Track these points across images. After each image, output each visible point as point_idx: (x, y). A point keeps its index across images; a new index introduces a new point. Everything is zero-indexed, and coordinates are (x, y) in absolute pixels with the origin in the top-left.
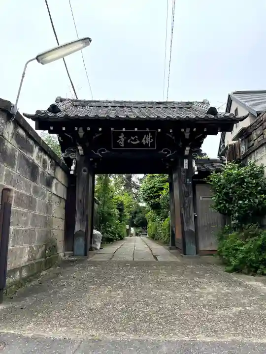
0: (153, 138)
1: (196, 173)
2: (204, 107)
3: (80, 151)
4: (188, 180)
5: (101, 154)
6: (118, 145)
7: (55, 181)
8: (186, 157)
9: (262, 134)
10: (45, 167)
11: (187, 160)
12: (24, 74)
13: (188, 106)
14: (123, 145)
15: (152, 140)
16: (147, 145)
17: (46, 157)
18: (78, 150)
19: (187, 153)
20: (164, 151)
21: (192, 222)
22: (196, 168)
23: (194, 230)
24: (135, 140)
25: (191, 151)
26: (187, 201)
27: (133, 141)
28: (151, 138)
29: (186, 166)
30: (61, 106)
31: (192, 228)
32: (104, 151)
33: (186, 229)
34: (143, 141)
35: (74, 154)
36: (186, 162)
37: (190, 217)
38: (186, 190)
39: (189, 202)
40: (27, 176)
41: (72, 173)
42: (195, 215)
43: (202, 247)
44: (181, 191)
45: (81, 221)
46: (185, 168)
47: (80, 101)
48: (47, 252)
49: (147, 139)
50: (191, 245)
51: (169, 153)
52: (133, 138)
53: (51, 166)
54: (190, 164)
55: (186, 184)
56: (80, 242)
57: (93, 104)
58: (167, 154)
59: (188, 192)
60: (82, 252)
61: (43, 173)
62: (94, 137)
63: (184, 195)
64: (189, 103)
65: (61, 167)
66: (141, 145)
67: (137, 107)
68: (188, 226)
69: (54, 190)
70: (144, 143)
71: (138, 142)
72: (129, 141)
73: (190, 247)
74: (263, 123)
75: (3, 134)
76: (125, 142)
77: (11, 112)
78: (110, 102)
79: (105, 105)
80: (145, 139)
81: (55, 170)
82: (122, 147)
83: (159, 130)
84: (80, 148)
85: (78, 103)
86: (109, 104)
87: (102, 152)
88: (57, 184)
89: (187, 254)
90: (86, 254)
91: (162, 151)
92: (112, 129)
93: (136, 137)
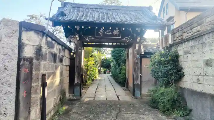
0: (120, 31)
1: (143, 53)
3: (77, 38)
4: (138, 56)
6: (99, 35)
7: (64, 58)
8: (138, 43)
9: (182, 35)
10: (60, 53)
12: (51, 8)
14: (102, 35)
16: (115, 35)
17: (60, 47)
19: (138, 40)
21: (139, 79)
22: (143, 50)
23: (139, 84)
24: (109, 32)
25: (140, 40)
26: (136, 68)
27: (107, 32)
28: (118, 32)
29: (137, 48)
30: (66, 10)
31: (139, 82)
32: (91, 38)
33: (135, 83)
34: (114, 33)
35: (73, 39)
36: (137, 45)
37: (137, 77)
38: (137, 62)
39: (138, 68)
40: (52, 61)
42: (140, 75)
43: (143, 92)
44: (134, 62)
45: (78, 77)
47: (76, 4)
48: (61, 97)
49: (116, 32)
50: (138, 91)
51: (128, 40)
52: (108, 31)
53: (63, 50)
54: (140, 47)
55: (137, 58)
56: (77, 89)
57: (84, 6)
58: (127, 41)
60: (79, 94)
61: (59, 56)
62: (85, 29)
63: (135, 64)
64: (140, 7)
65: (67, 49)
66: (112, 35)
67: (110, 9)
68: (136, 81)
69: (64, 63)
72: (105, 33)
73: (137, 93)
74: (183, 30)
75: (41, 45)
76: (103, 33)
77: (44, 32)
78: (94, 5)
79: (91, 7)
80: (115, 32)
81: (64, 52)
83: (124, 29)
84: (77, 36)
85: (74, 6)
86: (93, 7)
87: (90, 39)
88: (65, 59)
89: (135, 96)
90: (81, 95)
91: (124, 39)
92: (97, 28)
93: (110, 30)
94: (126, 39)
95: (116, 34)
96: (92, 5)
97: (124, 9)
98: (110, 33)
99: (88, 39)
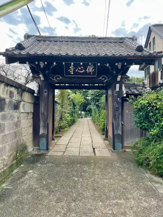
1: (125, 95)
2: (133, 44)
3: (41, 78)
4: (119, 99)
5: (57, 80)
6: (69, 73)
7: (22, 103)
8: (118, 82)
10: (12, 97)
11: (119, 85)
13: (121, 41)
14: (72, 74)
15: (94, 70)
16: (90, 73)
18: (40, 77)
19: (119, 79)
20: (102, 78)
21: (120, 128)
22: (125, 92)
23: (121, 134)
24: (81, 70)
25: (121, 78)
26: (117, 114)
27: (79, 70)
28: (93, 69)
29: (117, 89)
31: (120, 132)
32: (59, 77)
33: (115, 133)
34: (87, 70)
35: (37, 80)
36: (118, 85)
37: (119, 125)
38: (117, 106)
39: (119, 114)
41: (35, 95)
42: (122, 123)
43: (126, 144)
44: (113, 107)
45: (44, 127)
46: (117, 90)
47: (42, 37)
48: (18, 154)
49: (90, 69)
50: (119, 143)
51: (106, 79)
52: (80, 68)
53: (18, 93)
54: (121, 88)
55: (117, 102)
56: (43, 141)
57: (52, 39)
58: (104, 80)
59: (118, 108)
60: (45, 148)
61: (10, 102)
62: (52, 67)
63: (115, 110)
64: (122, 39)
65: (27, 92)
66: (85, 73)
67: (84, 42)
68: (117, 131)
69: (21, 109)
70: (88, 72)
71: (84, 71)
72: (77, 70)
73: (118, 145)
76: (74, 71)
78: (64, 37)
79: (60, 40)
80: (89, 69)
81: (21, 96)
82: (72, 75)
83: (99, 64)
85: (40, 39)
86: (63, 39)
87: (58, 79)
88: (24, 105)
89: (115, 149)
90: (47, 149)
91: (101, 78)
92: (64, 63)
93: (82, 67)
94: (103, 78)
95: (90, 71)
96: (62, 37)
97: (102, 40)
98: (83, 70)
99: (56, 78)
